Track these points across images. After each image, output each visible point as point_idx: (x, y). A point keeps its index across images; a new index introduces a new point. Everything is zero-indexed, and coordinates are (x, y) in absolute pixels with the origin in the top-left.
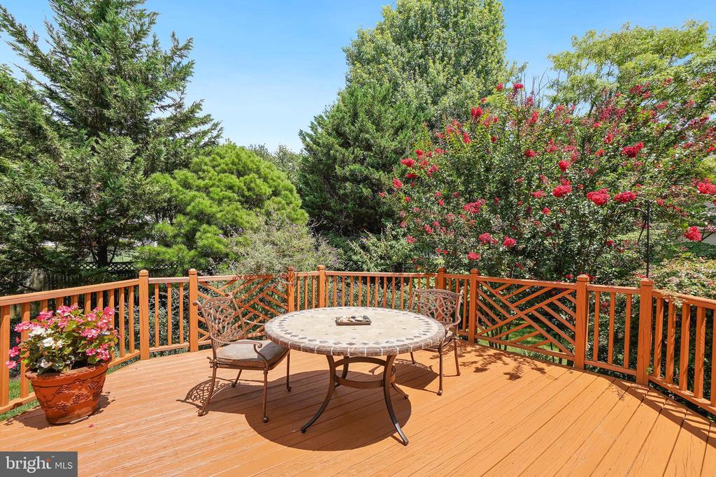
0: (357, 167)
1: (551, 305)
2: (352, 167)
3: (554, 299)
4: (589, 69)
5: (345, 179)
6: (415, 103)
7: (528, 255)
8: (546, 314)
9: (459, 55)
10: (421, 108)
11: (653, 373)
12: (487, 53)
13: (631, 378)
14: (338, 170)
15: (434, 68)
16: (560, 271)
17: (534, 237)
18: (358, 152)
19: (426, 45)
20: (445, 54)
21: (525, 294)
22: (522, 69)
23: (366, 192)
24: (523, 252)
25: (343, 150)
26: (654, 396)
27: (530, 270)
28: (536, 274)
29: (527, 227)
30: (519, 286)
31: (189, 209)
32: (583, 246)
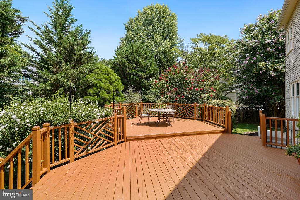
0: (134, 70)
1: (190, 109)
2: (133, 70)
3: (191, 107)
4: (201, 45)
5: (130, 74)
6: (150, 49)
7: (186, 99)
8: (189, 110)
9: (164, 32)
10: (152, 51)
11: (206, 119)
12: (172, 32)
13: (203, 120)
14: (128, 71)
15: (156, 37)
16: (192, 102)
17: (187, 95)
18: (134, 65)
19: (153, 28)
20: (159, 32)
21: (185, 107)
22: (183, 41)
23: (137, 79)
24: (185, 98)
25: (129, 64)
26: (206, 122)
27: (186, 102)
28: (187, 103)
29: (186, 93)
30: (184, 105)
31: (98, 85)
32: (196, 97)
